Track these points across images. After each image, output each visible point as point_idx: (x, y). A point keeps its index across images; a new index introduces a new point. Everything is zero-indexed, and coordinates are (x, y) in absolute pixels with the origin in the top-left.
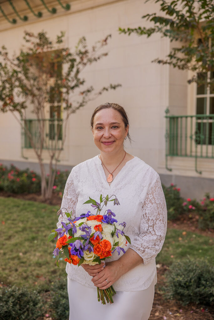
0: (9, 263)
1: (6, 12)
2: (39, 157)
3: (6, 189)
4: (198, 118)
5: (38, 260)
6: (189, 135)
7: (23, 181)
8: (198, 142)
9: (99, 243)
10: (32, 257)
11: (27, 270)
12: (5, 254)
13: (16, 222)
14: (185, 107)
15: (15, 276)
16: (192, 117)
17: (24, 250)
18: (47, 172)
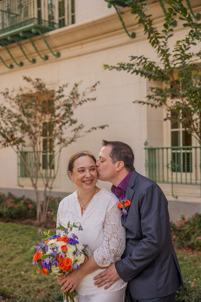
0: (13, 280)
1: (4, 59)
2: (35, 186)
3: (5, 215)
4: (173, 149)
5: (38, 277)
6: (165, 164)
7: (20, 207)
8: (173, 170)
9: (63, 260)
10: (32, 275)
11: (29, 286)
12: (9, 273)
13: (16, 245)
14: (162, 139)
15: (19, 291)
16: (167, 148)
17: (25, 269)
18: (42, 198)
